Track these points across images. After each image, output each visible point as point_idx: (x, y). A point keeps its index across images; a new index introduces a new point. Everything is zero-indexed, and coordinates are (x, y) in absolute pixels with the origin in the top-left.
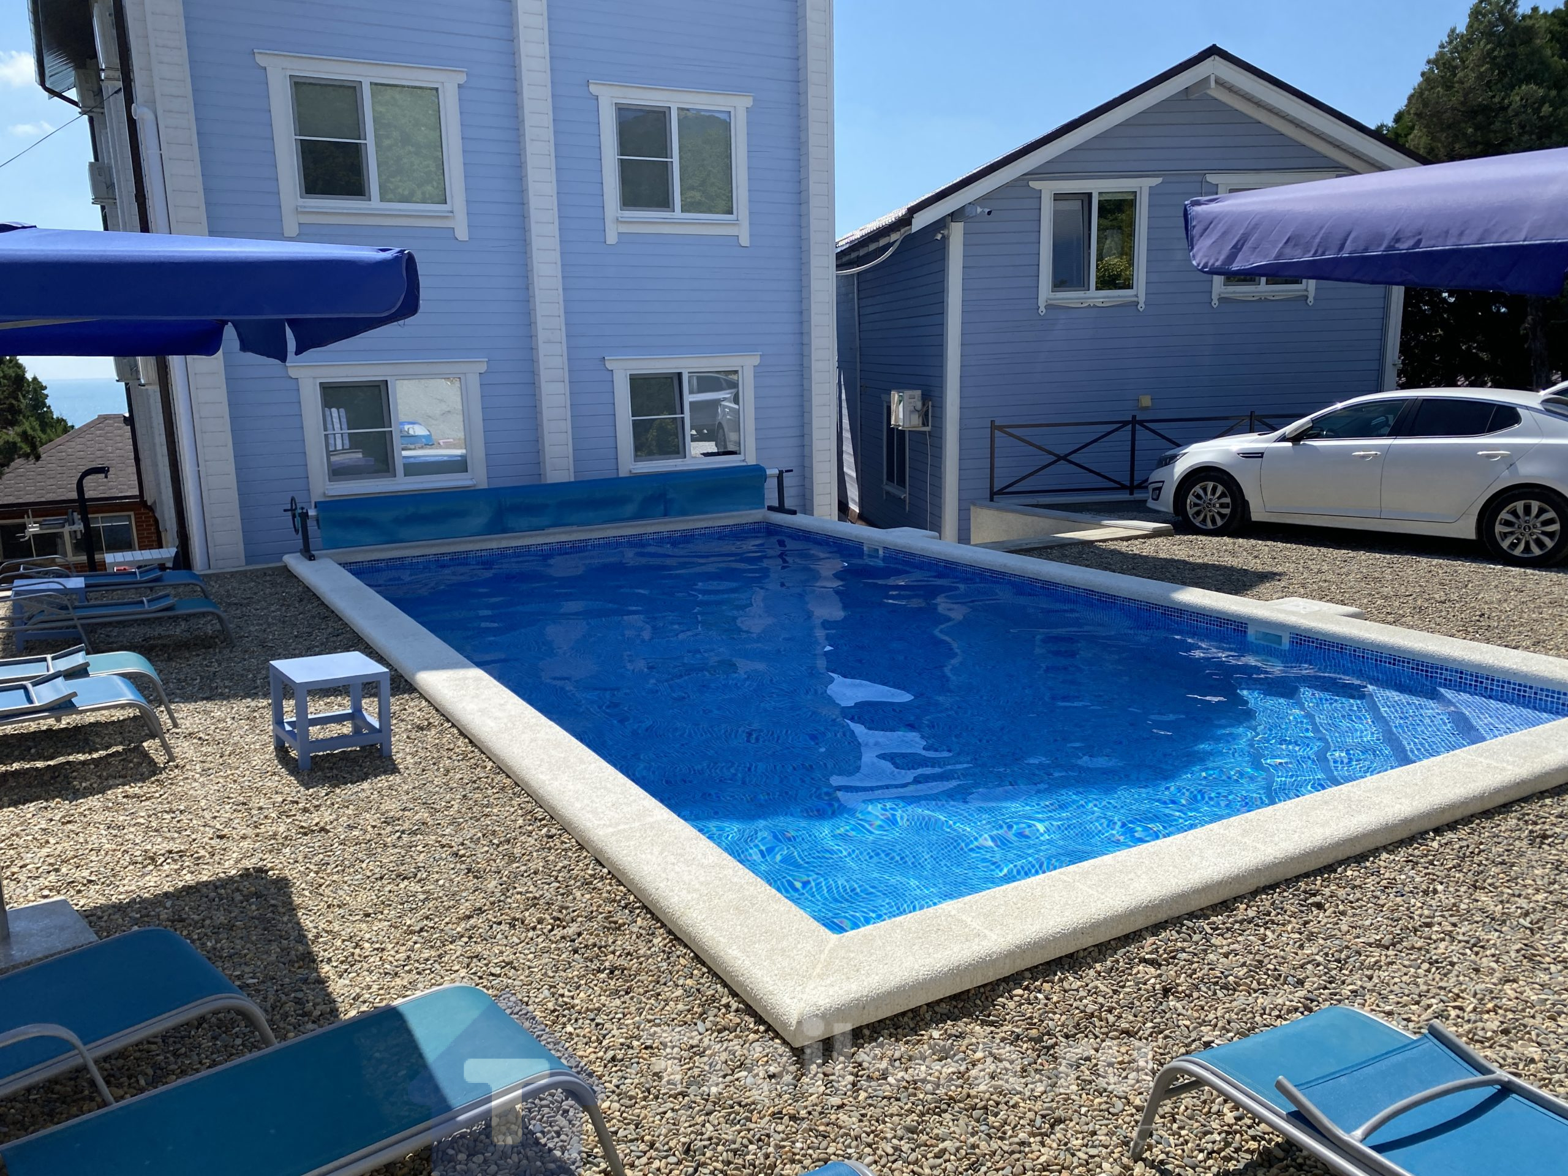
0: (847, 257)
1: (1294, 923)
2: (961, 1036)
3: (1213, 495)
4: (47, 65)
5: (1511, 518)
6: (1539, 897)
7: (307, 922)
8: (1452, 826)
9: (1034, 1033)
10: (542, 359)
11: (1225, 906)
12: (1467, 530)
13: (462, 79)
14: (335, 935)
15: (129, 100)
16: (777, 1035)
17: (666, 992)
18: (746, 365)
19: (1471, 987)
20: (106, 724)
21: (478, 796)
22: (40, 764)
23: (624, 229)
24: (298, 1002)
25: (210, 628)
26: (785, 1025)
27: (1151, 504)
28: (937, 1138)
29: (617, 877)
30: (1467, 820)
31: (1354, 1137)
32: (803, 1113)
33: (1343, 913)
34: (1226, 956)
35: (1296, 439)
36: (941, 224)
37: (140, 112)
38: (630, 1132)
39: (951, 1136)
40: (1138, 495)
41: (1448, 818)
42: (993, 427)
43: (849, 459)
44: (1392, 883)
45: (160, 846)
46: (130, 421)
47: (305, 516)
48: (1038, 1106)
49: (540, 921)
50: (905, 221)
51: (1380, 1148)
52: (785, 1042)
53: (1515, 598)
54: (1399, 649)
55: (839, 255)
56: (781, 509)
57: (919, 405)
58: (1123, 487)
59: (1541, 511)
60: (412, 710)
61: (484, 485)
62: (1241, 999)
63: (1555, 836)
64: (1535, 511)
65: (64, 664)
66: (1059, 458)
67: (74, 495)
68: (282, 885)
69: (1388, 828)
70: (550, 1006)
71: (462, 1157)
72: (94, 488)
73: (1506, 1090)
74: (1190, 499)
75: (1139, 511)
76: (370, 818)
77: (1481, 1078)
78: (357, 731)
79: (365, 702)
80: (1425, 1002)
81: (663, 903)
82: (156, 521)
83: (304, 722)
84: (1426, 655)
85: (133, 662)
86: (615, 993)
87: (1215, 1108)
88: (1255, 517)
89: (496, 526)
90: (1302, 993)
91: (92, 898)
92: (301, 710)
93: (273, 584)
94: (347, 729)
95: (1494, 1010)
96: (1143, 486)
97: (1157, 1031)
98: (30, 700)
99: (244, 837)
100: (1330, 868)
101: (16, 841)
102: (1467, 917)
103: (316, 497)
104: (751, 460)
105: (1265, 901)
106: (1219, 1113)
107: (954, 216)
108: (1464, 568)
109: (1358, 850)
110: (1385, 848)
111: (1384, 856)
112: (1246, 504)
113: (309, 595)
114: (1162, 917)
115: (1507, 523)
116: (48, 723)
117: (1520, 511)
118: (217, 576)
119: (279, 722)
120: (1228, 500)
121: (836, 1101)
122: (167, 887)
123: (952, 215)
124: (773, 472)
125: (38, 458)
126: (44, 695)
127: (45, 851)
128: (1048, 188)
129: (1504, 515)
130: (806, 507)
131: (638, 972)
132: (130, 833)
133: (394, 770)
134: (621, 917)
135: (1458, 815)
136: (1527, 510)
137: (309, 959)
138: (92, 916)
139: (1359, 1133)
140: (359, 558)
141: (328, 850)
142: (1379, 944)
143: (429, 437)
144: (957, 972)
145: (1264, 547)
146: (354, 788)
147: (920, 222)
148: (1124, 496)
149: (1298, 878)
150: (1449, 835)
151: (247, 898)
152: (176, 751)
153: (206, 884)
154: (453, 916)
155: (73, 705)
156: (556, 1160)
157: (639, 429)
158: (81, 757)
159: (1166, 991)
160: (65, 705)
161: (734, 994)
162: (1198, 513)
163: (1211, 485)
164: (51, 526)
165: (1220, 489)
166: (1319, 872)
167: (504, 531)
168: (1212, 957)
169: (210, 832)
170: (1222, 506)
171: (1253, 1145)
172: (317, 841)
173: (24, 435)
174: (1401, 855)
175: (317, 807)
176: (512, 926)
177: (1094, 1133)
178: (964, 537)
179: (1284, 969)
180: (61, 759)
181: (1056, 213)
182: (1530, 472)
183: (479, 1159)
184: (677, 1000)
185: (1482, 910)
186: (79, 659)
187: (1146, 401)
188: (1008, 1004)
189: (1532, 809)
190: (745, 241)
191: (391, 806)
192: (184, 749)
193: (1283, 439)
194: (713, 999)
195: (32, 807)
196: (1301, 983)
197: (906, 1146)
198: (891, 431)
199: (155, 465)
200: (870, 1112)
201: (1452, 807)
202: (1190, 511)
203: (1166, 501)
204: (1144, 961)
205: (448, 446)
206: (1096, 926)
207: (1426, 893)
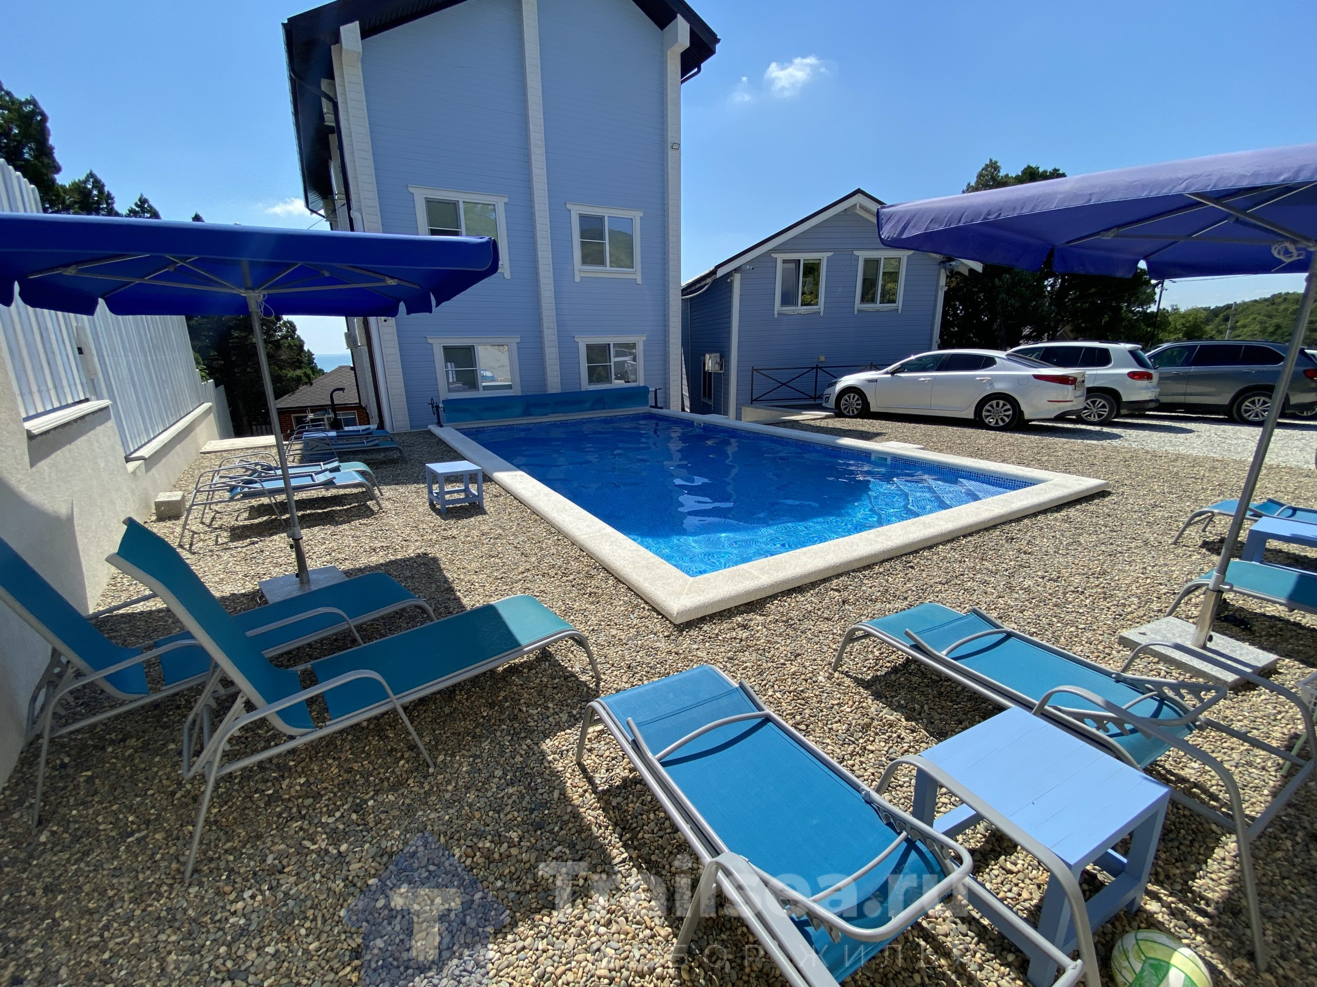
0: (687, 290)
1: (901, 574)
2: (751, 620)
3: (853, 399)
4: (309, 198)
5: (990, 408)
6: (1012, 563)
7: (448, 575)
8: (971, 534)
9: (784, 618)
10: (546, 336)
11: (869, 567)
12: (970, 414)
13: (507, 200)
14: (462, 580)
15: (349, 209)
16: (667, 619)
17: (615, 603)
18: (639, 340)
19: (984, 599)
20: (349, 495)
21: (525, 524)
22: (320, 511)
23: (583, 275)
24: (446, 607)
25: (395, 455)
26: (671, 615)
27: (824, 405)
28: (743, 662)
29: (590, 556)
30: (978, 532)
31: (943, 654)
32: (681, 651)
33: (923, 570)
34: (871, 588)
35: (893, 373)
36: (730, 274)
37: (355, 214)
38: (603, 660)
39: (749, 661)
40: (818, 402)
41: (969, 531)
42: (753, 370)
43: (685, 388)
44: (945, 558)
45: (378, 544)
46: (353, 369)
47: (438, 407)
48: (789, 648)
49: (556, 574)
50: (713, 273)
51: (956, 659)
52: (671, 622)
53: (993, 443)
54: (942, 463)
55: (683, 290)
56: (656, 407)
57: (719, 360)
58: (811, 398)
59: (1004, 405)
60: (492, 489)
61: (520, 394)
62: (879, 605)
63: (1018, 538)
64: (1001, 405)
65: (329, 466)
66: (783, 384)
67: (329, 403)
68: (435, 560)
69: (942, 535)
70: (563, 608)
71: (525, 670)
72: (339, 399)
73: (1009, 635)
74: (843, 402)
75: (820, 408)
76: (475, 533)
77: (996, 630)
78: (467, 496)
79: (470, 486)
80: (963, 606)
81: (612, 566)
82: (367, 414)
83: (442, 493)
84: (954, 465)
85: (362, 466)
86: (592, 603)
87: (870, 649)
88: (872, 410)
89: (527, 413)
90: (906, 603)
91: (347, 566)
92: (442, 488)
93: (424, 438)
94: (462, 496)
95: (995, 609)
96: (820, 397)
97: (841, 618)
98: (313, 480)
99: (417, 541)
100: (917, 552)
101: (311, 542)
102: (980, 571)
103: (442, 398)
104: (642, 384)
105: (887, 565)
106: (872, 652)
107: (736, 270)
108: (969, 431)
109: (929, 544)
110: (941, 543)
111: (941, 546)
112: (868, 404)
113: (441, 442)
114: (840, 571)
115: (988, 411)
116: (323, 493)
117: (995, 406)
118: (398, 434)
119: (431, 492)
120: (860, 402)
121: (696, 646)
122: (382, 561)
123: (735, 270)
124: (652, 389)
125: (311, 384)
126: (321, 478)
127: (324, 547)
128: (780, 257)
129: (987, 407)
130: (667, 405)
131: (602, 594)
132: (363, 539)
133: (485, 513)
134: (593, 572)
135: (974, 530)
136: (998, 405)
137: (451, 590)
138: (347, 573)
139: (944, 652)
140: (464, 427)
141: (456, 546)
142: (940, 583)
143: (492, 377)
144: (748, 593)
145: (877, 423)
146: (467, 521)
147: (720, 273)
148: (813, 402)
149: (902, 556)
150: (970, 538)
151: (419, 565)
152: (383, 505)
153: (400, 560)
154: (516, 572)
155: (334, 483)
156: (569, 672)
157: (591, 370)
158: (338, 508)
159: (844, 602)
160: (329, 484)
161: (646, 603)
162: (846, 408)
163: (852, 395)
164: (318, 415)
165: (857, 397)
166: (912, 553)
167: (530, 415)
168: (864, 588)
169: (401, 539)
170: (858, 404)
171: (888, 665)
172: (451, 542)
173: (305, 374)
174: (949, 546)
175: (450, 528)
176: (543, 576)
177: (815, 660)
178: (738, 417)
179: (898, 593)
180: (329, 509)
181: (784, 270)
182: (1000, 387)
183: (533, 672)
184: (621, 606)
185: (987, 569)
186: (336, 464)
187: (822, 358)
188: (772, 607)
189: (1006, 528)
190: (639, 281)
191: (485, 528)
192: (386, 505)
193: (887, 373)
194: (637, 605)
195: (317, 528)
196: (906, 599)
197: (729, 665)
198: (705, 372)
199: (366, 387)
200: (711, 651)
201: (971, 526)
202: (842, 407)
203: (832, 403)
204: (832, 589)
205: (501, 381)
206: (810, 574)
207: (960, 562)
